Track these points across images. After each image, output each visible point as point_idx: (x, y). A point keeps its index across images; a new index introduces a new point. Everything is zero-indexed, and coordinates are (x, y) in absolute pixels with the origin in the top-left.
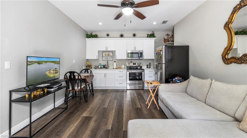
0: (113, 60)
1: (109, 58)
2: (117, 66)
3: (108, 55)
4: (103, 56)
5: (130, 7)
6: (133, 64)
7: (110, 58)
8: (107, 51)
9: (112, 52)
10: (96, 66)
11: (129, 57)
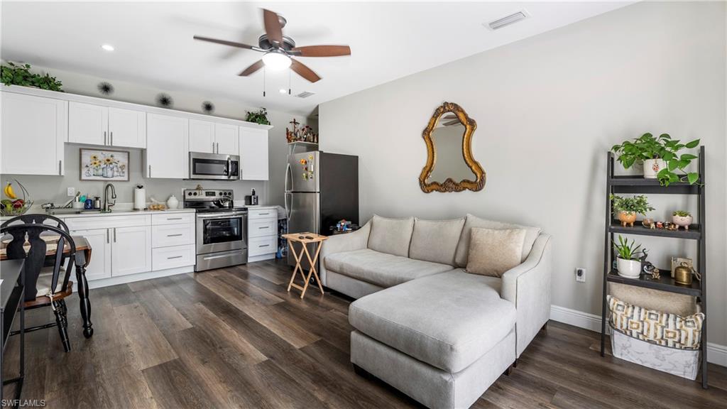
0: (129, 180)
1: (110, 173)
2: (148, 200)
3: (108, 160)
4: (83, 166)
5: (283, 52)
6: (207, 195)
7: (116, 174)
8: (108, 147)
9: (127, 154)
10: (52, 205)
11: (197, 174)
